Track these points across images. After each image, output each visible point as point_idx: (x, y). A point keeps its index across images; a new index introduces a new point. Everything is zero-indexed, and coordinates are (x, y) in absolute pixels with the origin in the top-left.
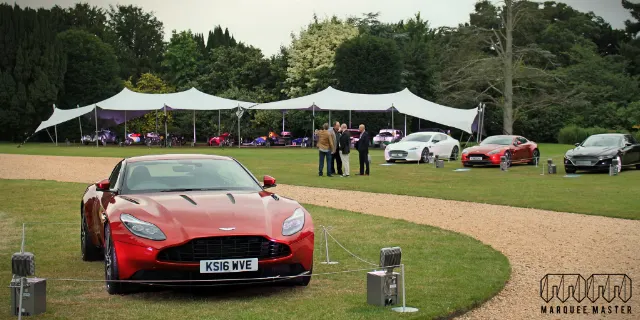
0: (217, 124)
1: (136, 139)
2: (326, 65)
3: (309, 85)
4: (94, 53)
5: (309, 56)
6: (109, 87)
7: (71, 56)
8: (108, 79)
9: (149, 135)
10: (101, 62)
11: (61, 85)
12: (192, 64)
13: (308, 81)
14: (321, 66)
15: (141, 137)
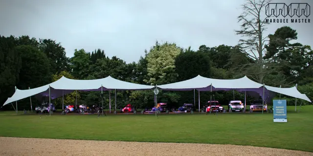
0: (109, 99)
1: (71, 109)
2: (170, 66)
3: (161, 77)
4: (38, 58)
5: (160, 62)
6: (46, 77)
7: (24, 59)
8: (45, 73)
9: (81, 106)
10: (42, 63)
11: (18, 75)
12: (87, 67)
13: (161, 75)
14: (167, 67)
15: (74, 108)
